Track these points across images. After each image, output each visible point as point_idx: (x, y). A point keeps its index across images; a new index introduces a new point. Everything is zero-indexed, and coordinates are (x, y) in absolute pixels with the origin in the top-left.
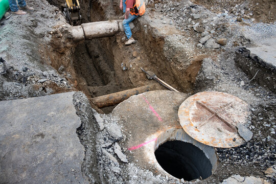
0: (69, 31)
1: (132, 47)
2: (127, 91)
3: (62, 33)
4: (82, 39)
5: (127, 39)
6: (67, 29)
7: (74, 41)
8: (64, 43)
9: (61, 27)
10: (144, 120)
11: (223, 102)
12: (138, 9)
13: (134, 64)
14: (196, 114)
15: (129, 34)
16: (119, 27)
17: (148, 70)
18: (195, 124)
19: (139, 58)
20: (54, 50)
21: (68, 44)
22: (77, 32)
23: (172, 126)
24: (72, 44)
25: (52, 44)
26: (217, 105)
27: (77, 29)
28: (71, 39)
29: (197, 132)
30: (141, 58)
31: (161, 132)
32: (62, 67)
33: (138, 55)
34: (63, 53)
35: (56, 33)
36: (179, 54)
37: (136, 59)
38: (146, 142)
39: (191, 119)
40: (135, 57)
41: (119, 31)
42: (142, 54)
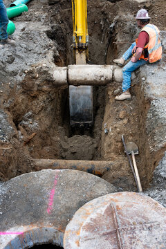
0: (49, 72)
1: (123, 105)
2: (80, 161)
3: (40, 73)
4: (63, 84)
5: (120, 92)
6: (47, 69)
7: (54, 85)
8: (39, 85)
9: (40, 67)
10: (30, 204)
11: (143, 217)
12: (149, 52)
13: (116, 127)
14: (95, 220)
15: (125, 86)
16: (113, 75)
17: (132, 141)
18: (83, 233)
19: (125, 121)
20: (23, 92)
21: (45, 88)
22: (59, 74)
23: (55, 224)
24: (50, 87)
25: (23, 84)
26: (132, 218)
27: (60, 71)
28: (50, 81)
29: (76, 245)
30: (129, 121)
31: (35, 227)
32: (30, 113)
33: (126, 116)
34: (35, 97)
35: (31, 72)
36: (160, 127)
37: (121, 122)
38: (7, 231)
39: (84, 224)
40: (121, 119)
41: (113, 80)
42: (133, 116)
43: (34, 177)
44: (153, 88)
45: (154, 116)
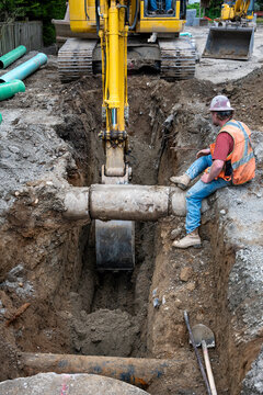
0: (58, 196)
1: (186, 257)
2: (108, 358)
3: (41, 197)
4: (83, 217)
6: (53, 191)
7: (64, 218)
8: (38, 218)
9: (42, 186)
12: (234, 167)
13: (174, 297)
19: (191, 285)
20: (10, 230)
21: (49, 222)
22: (75, 200)
24: (58, 222)
25: (9, 215)
27: (77, 194)
28: (58, 212)
30: (197, 285)
32: (20, 267)
33: (191, 276)
34: (30, 239)
35: (25, 195)
36: (253, 298)
37: (183, 288)
40: (183, 281)
42: (205, 277)
43: (22, 389)
44: (241, 228)
45: (242, 277)
